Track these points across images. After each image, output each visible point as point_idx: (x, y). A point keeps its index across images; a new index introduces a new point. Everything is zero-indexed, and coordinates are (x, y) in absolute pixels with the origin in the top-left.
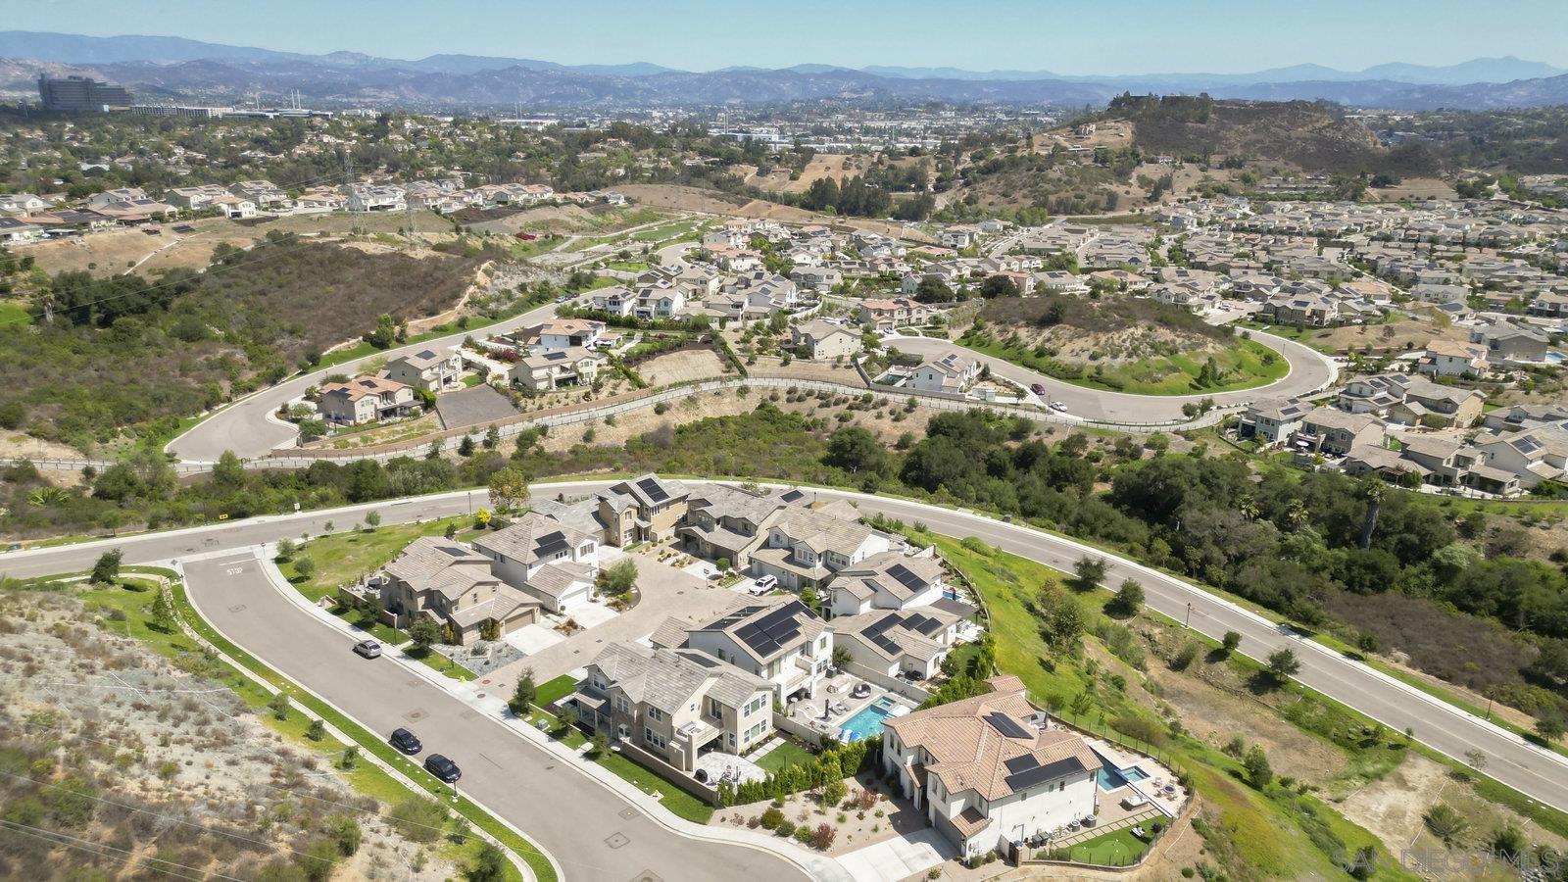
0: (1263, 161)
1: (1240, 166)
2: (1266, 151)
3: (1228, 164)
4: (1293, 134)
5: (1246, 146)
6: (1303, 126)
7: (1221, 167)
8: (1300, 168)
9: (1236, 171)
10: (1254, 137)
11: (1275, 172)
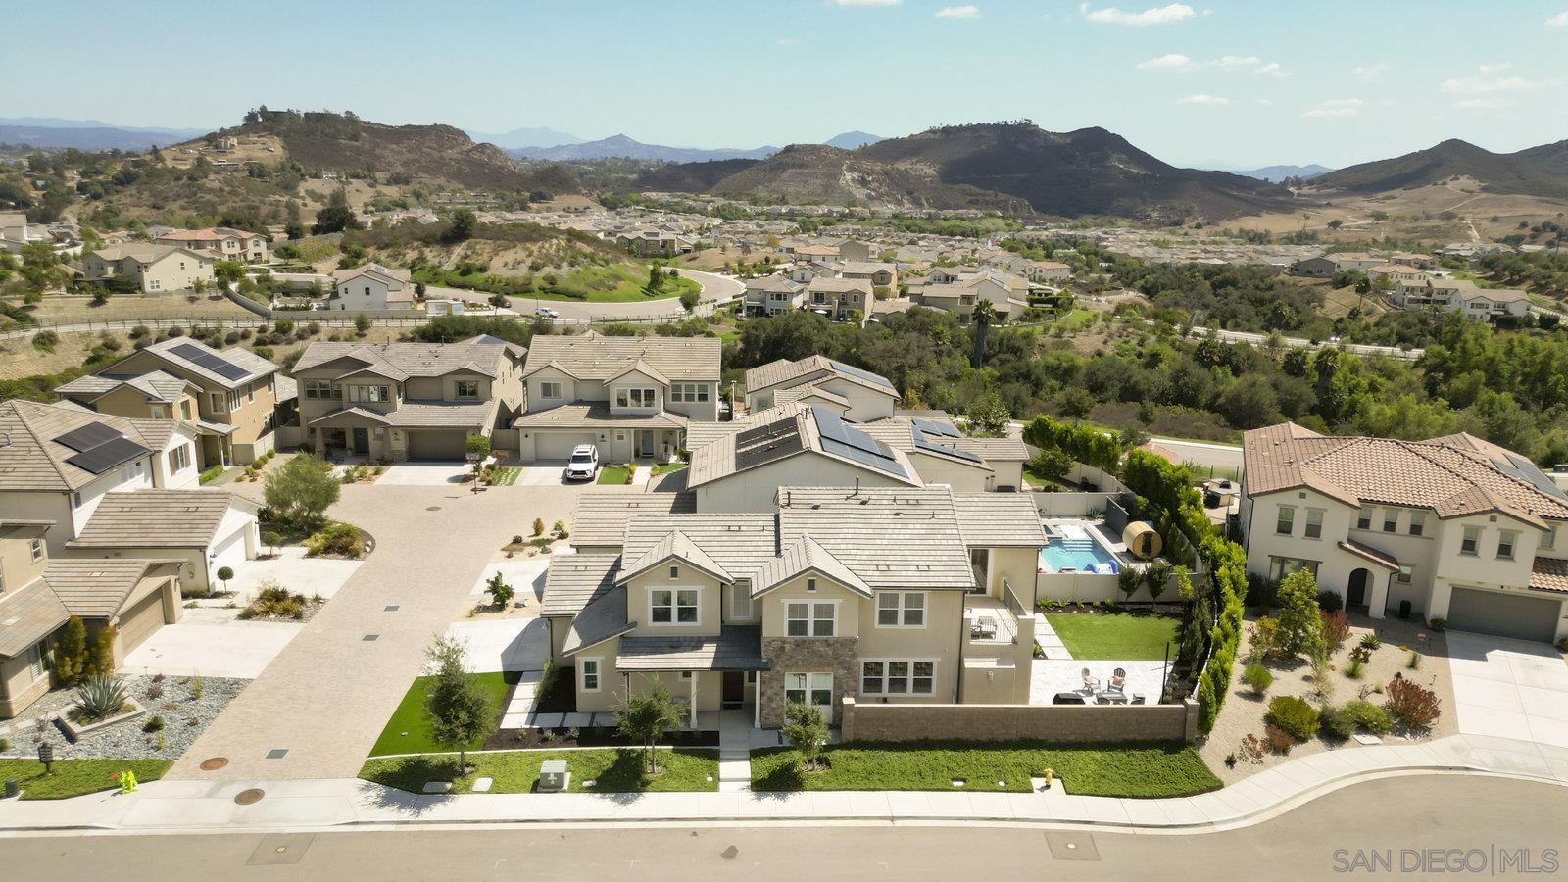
0: (426, 178)
1: (406, 182)
2: (426, 170)
3: (395, 181)
4: (444, 154)
5: (405, 164)
6: (452, 147)
7: (388, 183)
8: (461, 186)
9: (404, 187)
10: (411, 156)
11: (441, 188)
